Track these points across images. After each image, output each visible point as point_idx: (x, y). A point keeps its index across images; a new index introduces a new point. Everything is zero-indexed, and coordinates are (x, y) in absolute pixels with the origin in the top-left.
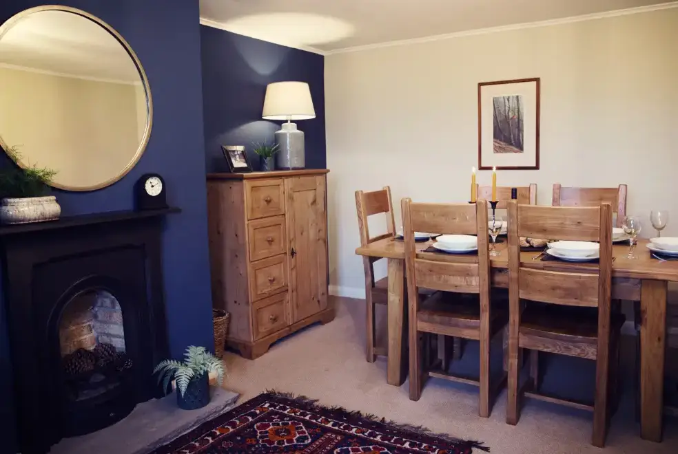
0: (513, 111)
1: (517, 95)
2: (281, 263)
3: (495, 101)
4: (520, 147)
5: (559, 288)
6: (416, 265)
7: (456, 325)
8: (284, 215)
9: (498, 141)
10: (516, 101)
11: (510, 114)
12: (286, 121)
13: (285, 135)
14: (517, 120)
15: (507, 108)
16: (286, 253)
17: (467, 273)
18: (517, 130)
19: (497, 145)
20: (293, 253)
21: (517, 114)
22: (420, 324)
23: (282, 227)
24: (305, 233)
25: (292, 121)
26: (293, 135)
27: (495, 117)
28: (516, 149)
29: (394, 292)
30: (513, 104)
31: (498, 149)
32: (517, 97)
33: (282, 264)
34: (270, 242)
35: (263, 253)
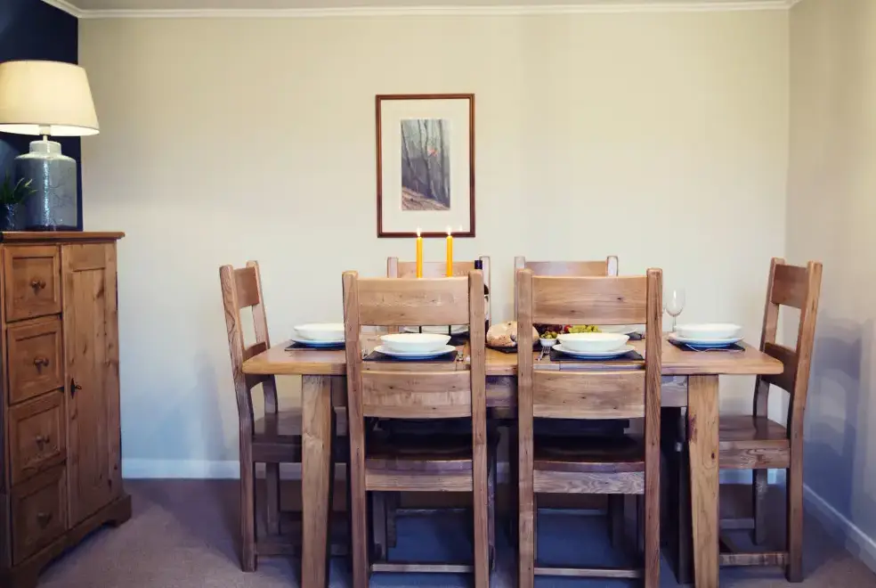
0: (433, 144)
1: (439, 118)
2: (55, 407)
3: (405, 125)
4: (446, 202)
5: (592, 394)
6: (365, 381)
7: (435, 472)
8: (60, 315)
9: (410, 191)
10: (438, 130)
11: (429, 148)
12: (40, 137)
13: (39, 163)
14: (439, 159)
15: (424, 139)
16: (62, 389)
17: (451, 386)
18: (439, 173)
19: (407, 196)
20: (73, 388)
21: (439, 149)
22: (371, 480)
23: (57, 336)
24: (88, 352)
25: (51, 138)
26: (52, 164)
27: (405, 151)
28: (439, 205)
29: (313, 433)
30: (433, 133)
31: (410, 204)
32: (440, 122)
33: (57, 409)
34: (39, 365)
35: (29, 387)
